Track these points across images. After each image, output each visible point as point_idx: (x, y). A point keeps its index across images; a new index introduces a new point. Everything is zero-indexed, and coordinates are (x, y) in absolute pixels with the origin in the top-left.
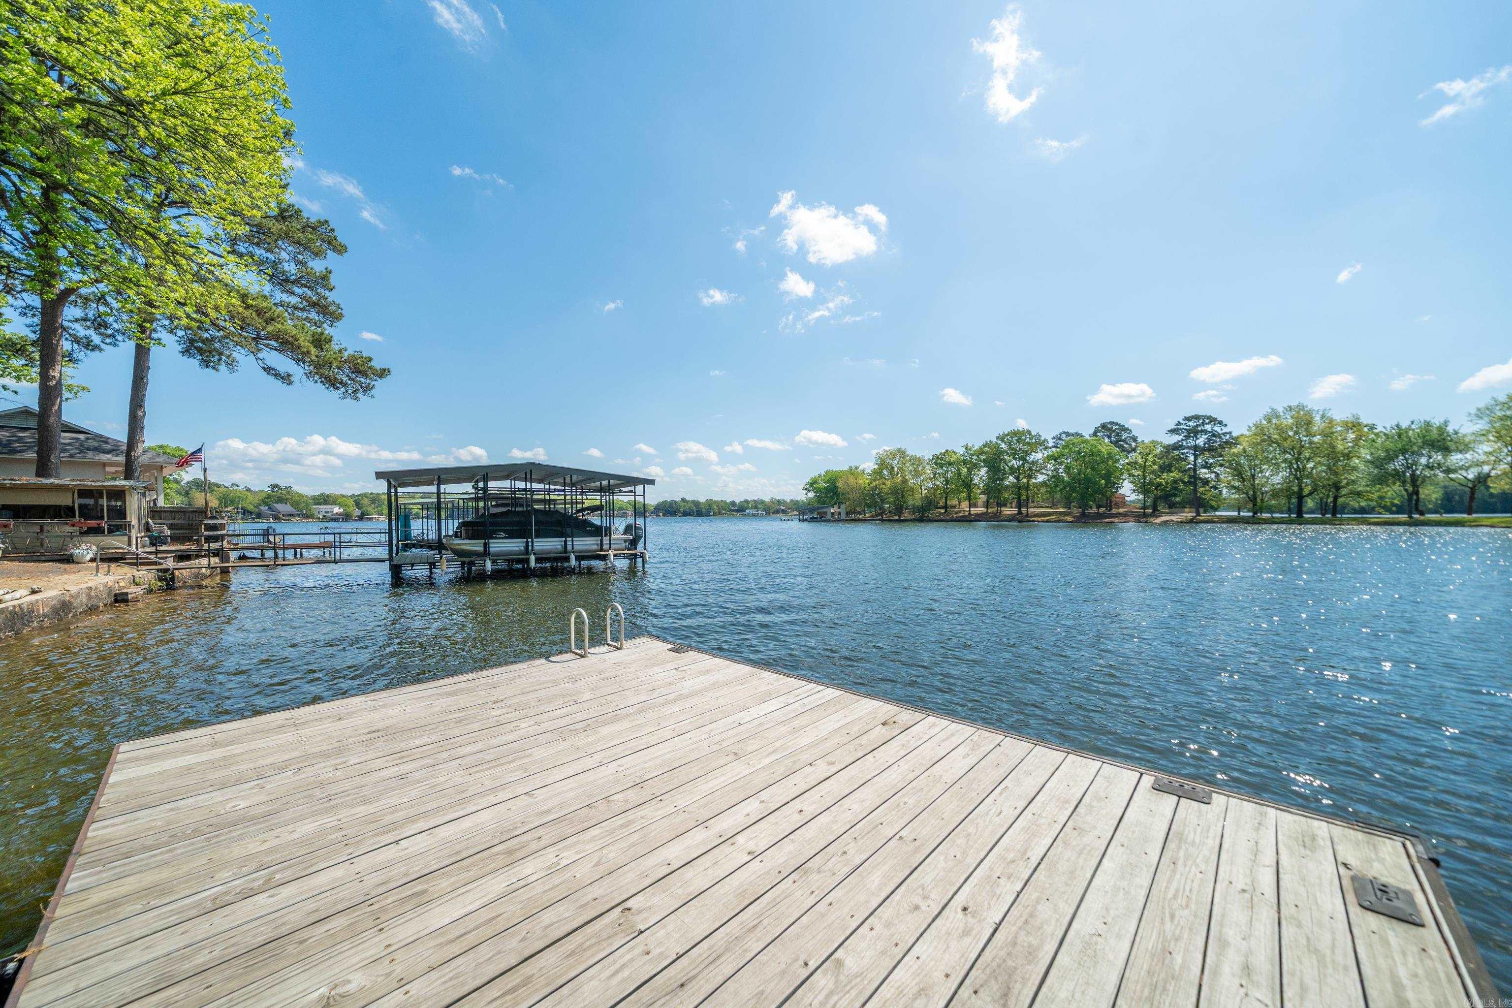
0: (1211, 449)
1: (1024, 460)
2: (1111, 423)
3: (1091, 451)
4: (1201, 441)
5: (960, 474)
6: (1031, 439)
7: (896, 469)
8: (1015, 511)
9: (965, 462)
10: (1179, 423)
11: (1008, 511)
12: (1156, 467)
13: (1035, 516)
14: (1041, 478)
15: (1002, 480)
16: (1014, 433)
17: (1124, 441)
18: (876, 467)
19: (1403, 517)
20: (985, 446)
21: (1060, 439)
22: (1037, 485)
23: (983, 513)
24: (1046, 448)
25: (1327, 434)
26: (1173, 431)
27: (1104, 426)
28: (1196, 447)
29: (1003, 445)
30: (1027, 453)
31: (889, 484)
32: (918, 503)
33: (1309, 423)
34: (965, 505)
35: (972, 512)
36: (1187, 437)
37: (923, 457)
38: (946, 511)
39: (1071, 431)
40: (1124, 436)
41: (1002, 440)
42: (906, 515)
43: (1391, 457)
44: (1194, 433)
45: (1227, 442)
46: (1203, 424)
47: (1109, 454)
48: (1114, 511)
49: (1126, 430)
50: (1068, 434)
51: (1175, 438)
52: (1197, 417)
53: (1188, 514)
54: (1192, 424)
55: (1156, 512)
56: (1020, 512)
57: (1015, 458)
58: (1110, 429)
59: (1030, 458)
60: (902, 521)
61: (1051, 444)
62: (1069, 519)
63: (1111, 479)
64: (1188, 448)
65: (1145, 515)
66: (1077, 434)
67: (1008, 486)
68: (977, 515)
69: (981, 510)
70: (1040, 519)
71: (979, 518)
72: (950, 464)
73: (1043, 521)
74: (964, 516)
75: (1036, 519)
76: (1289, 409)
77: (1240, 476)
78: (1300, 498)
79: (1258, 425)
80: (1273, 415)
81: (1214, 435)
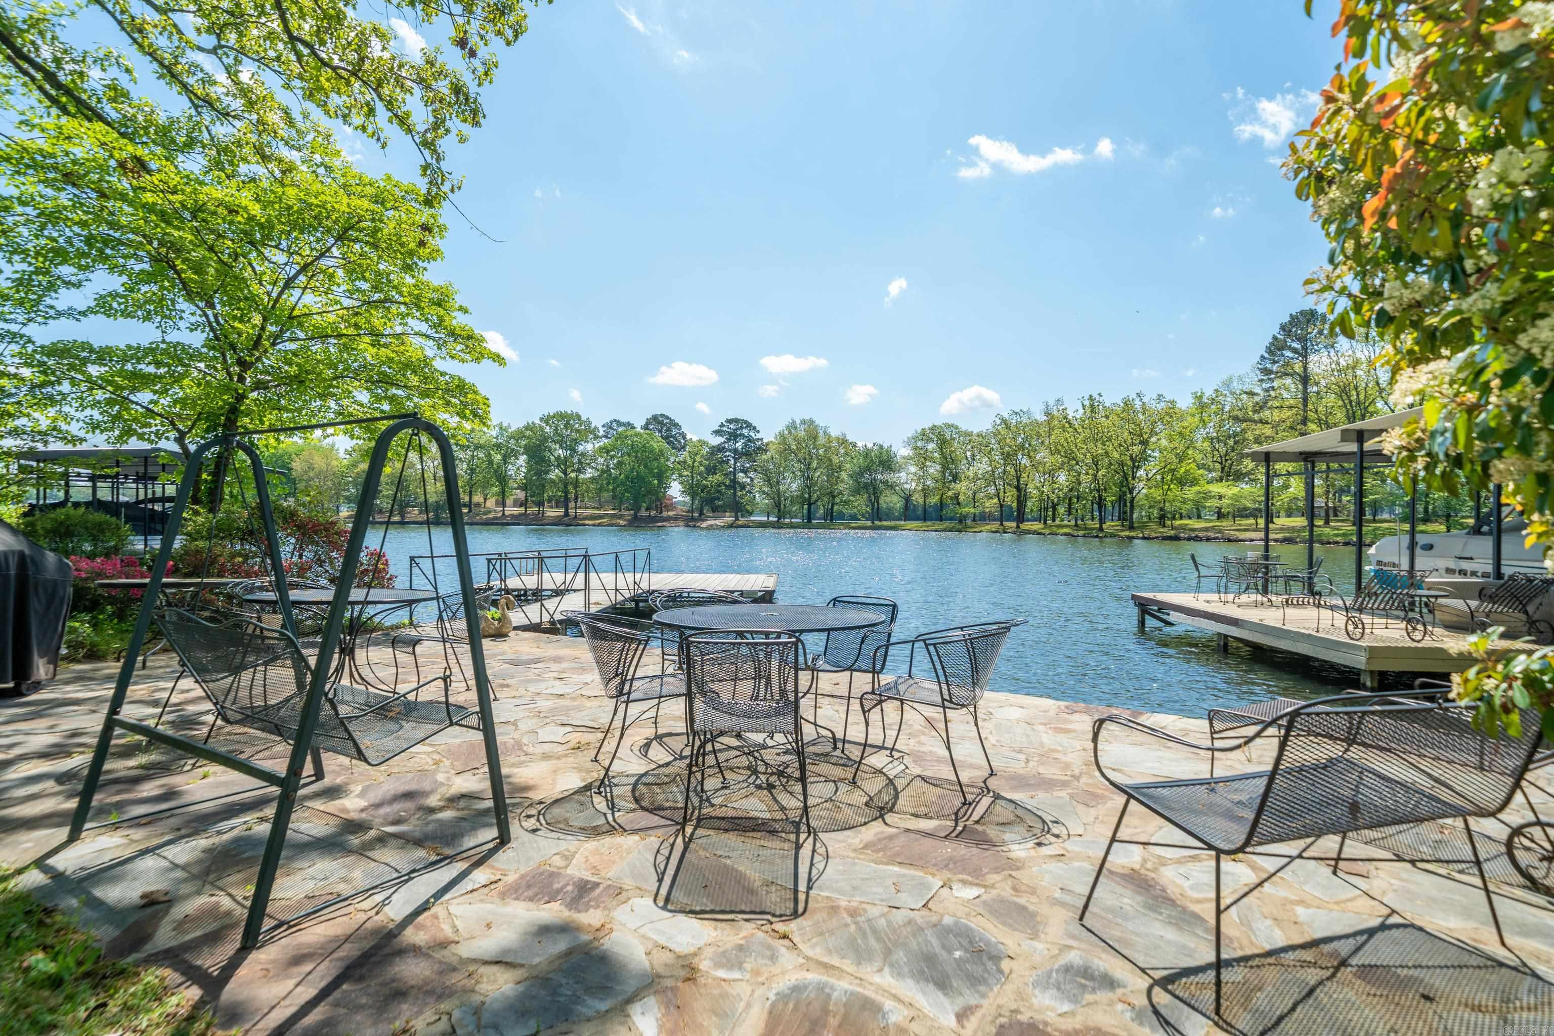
0: (746, 454)
1: (573, 450)
2: (663, 415)
3: (645, 446)
4: (739, 445)
5: (490, 462)
6: (580, 425)
8: (560, 512)
9: (498, 446)
10: (722, 425)
11: (553, 513)
12: (702, 468)
13: (585, 518)
14: (589, 473)
15: (547, 472)
16: (561, 416)
17: (674, 437)
19: (869, 523)
20: (527, 428)
21: (611, 428)
22: (585, 481)
23: (521, 515)
24: (596, 437)
25: (828, 449)
26: (717, 433)
27: (655, 418)
28: (735, 451)
29: (547, 429)
30: (576, 441)
32: (433, 499)
33: (815, 438)
34: (491, 503)
35: (507, 513)
36: (729, 440)
38: (470, 511)
39: (624, 420)
40: (674, 431)
41: (547, 424)
42: (414, 513)
43: (861, 474)
44: (734, 436)
45: (759, 448)
46: (742, 428)
47: (662, 451)
48: (665, 514)
49: (677, 425)
50: (619, 423)
51: (717, 441)
52: (736, 421)
53: (729, 519)
54: (732, 426)
55: (702, 517)
56: (567, 514)
57: (561, 447)
58: (661, 423)
59: (580, 448)
60: (408, 523)
61: (601, 433)
62: (622, 522)
63: (662, 476)
64: (729, 450)
65: (693, 519)
66: (629, 424)
67: (553, 481)
68: (513, 516)
69: (511, 510)
70: (591, 522)
71: (516, 521)
72: (478, 447)
73: (595, 525)
74: (496, 518)
75: (587, 522)
76: (804, 422)
77: (768, 481)
78: (810, 505)
79: (781, 435)
80: (792, 426)
81: (750, 440)
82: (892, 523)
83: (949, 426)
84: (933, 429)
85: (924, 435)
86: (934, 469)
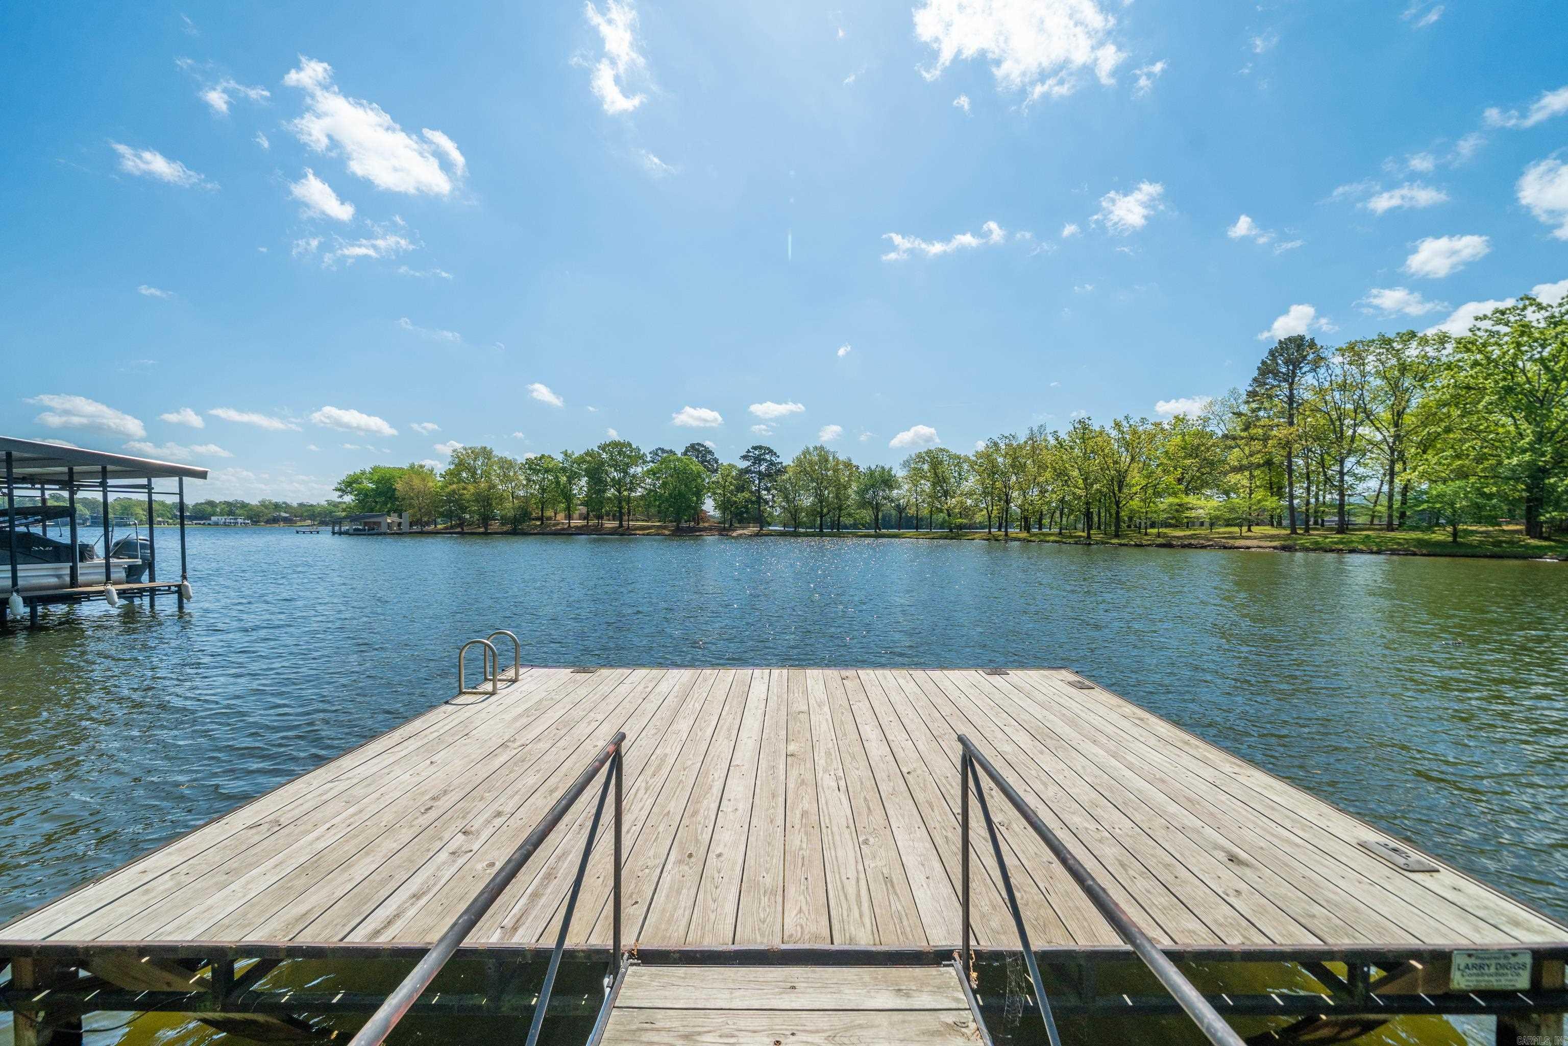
0: (769, 475)
1: (626, 473)
2: (698, 444)
3: (685, 469)
4: (763, 468)
5: (558, 483)
6: (631, 452)
7: (479, 472)
8: (616, 524)
9: (564, 470)
10: (748, 451)
11: (610, 524)
12: (732, 487)
13: (636, 529)
14: (639, 492)
15: (604, 491)
16: (615, 444)
17: (709, 462)
18: (452, 467)
19: (872, 532)
20: (587, 454)
21: (657, 455)
22: (636, 499)
23: (583, 526)
24: (645, 462)
25: (836, 471)
26: (745, 457)
27: (693, 446)
28: (760, 472)
29: (604, 456)
30: (628, 465)
31: (471, 488)
32: (511, 514)
33: (827, 461)
34: (561, 517)
35: (572, 525)
36: (754, 463)
37: (515, 460)
38: (542, 523)
39: (667, 448)
40: (709, 457)
41: (604, 450)
42: (495, 526)
43: (866, 490)
44: (758, 460)
45: (779, 470)
46: (764, 454)
47: (699, 473)
48: (701, 525)
49: (710, 452)
50: (663, 450)
51: (745, 464)
52: (760, 448)
53: (753, 529)
54: (757, 452)
55: (732, 528)
56: (621, 526)
57: (616, 470)
58: (698, 450)
59: (632, 471)
60: (490, 533)
61: (649, 459)
62: (667, 532)
63: (699, 494)
64: (754, 472)
65: (724, 529)
66: (671, 451)
67: (609, 499)
68: (577, 527)
69: (577, 522)
70: (641, 532)
71: (580, 531)
72: (547, 471)
73: (644, 535)
74: (563, 529)
75: (638, 532)
76: (816, 448)
77: (786, 498)
78: (821, 517)
79: (798, 459)
80: (806, 452)
81: (772, 463)
82: (892, 532)
83: (942, 450)
84: (929, 452)
85: (920, 458)
86: (927, 486)
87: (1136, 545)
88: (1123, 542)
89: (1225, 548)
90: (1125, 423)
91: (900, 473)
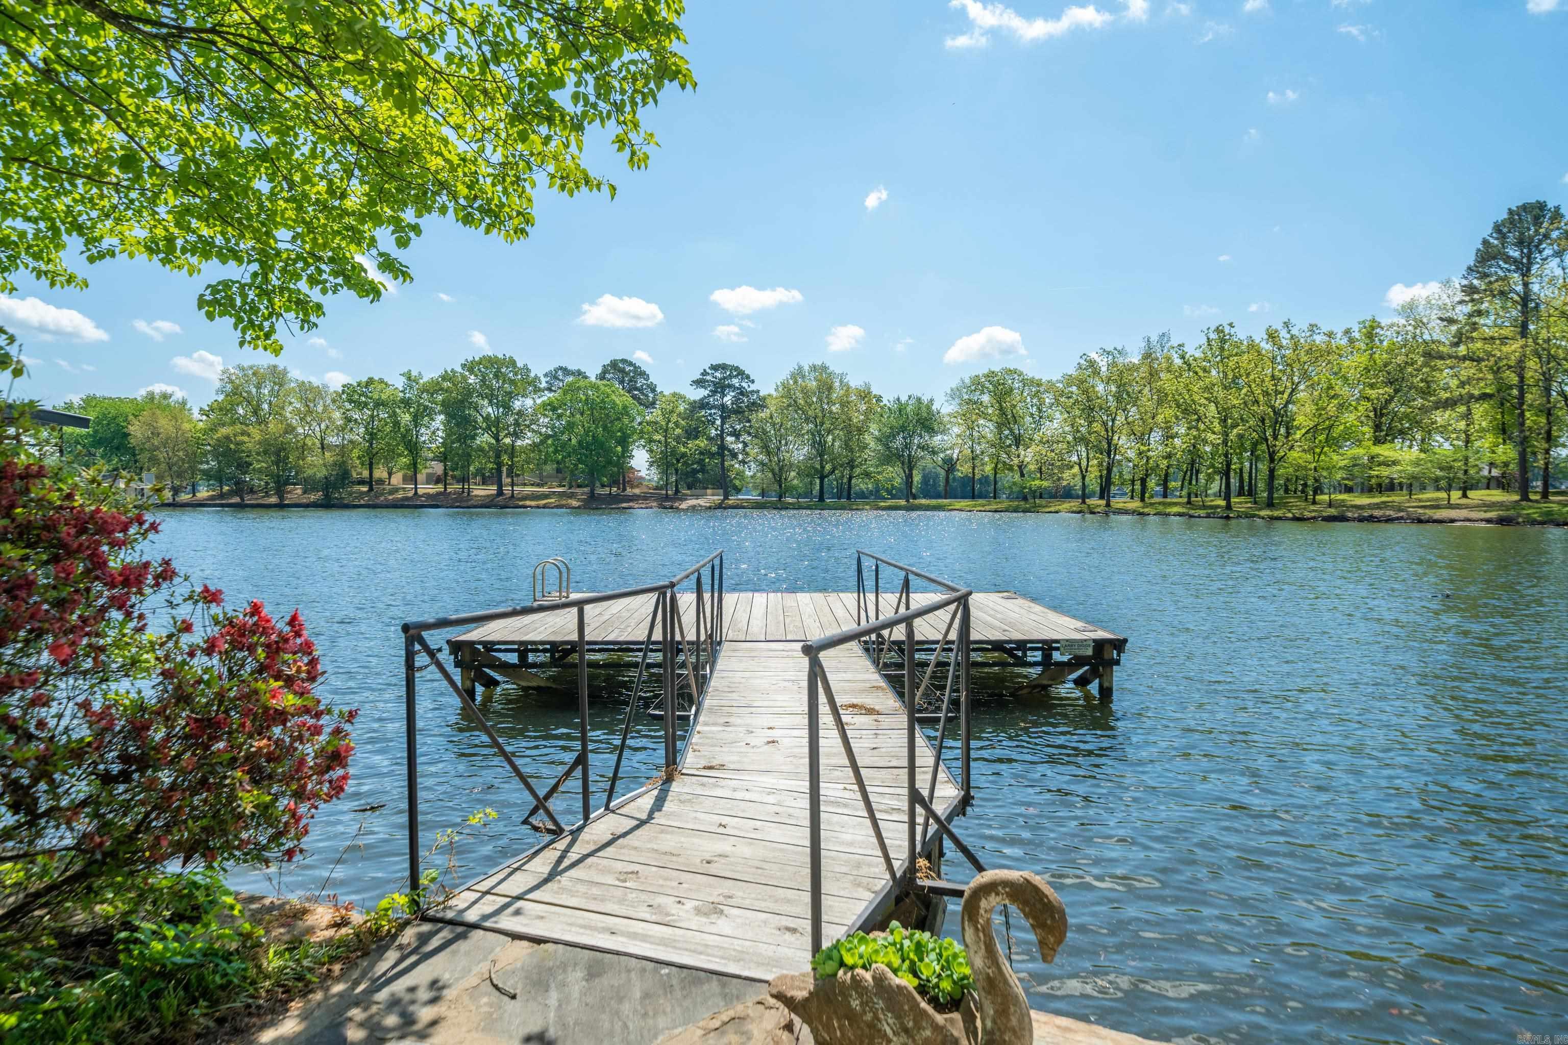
0: (738, 411)
1: (507, 407)
2: (624, 361)
3: (603, 401)
4: (728, 400)
5: (397, 424)
6: (516, 374)
7: (266, 406)
8: (492, 489)
9: (406, 403)
10: (705, 373)
11: (481, 491)
12: (678, 431)
13: (525, 498)
14: (529, 439)
15: (473, 438)
16: (490, 362)
17: (640, 390)
18: (221, 398)
19: (903, 502)
20: (444, 377)
21: (556, 378)
22: (523, 450)
23: (439, 494)
24: (537, 390)
25: (845, 404)
26: (699, 383)
27: (614, 364)
28: (723, 407)
29: (472, 380)
30: (510, 396)
31: (256, 433)
32: (321, 473)
33: (830, 388)
34: (397, 479)
35: (420, 492)
36: (714, 392)
37: (325, 386)
38: (371, 489)
39: (572, 367)
40: (640, 382)
41: (471, 371)
42: (296, 493)
43: (893, 435)
44: (720, 388)
45: (754, 404)
46: (731, 377)
47: (625, 407)
48: (629, 491)
49: (643, 374)
50: (566, 371)
51: (698, 394)
52: (724, 367)
53: (712, 497)
54: (718, 374)
55: (678, 496)
56: (500, 492)
57: (491, 403)
58: (622, 371)
59: (517, 404)
60: (288, 506)
61: (544, 385)
62: (575, 503)
63: (624, 441)
64: (714, 407)
65: (666, 498)
66: (579, 373)
67: (480, 449)
68: (428, 496)
69: (426, 489)
70: (533, 503)
71: (434, 502)
72: (379, 404)
73: (538, 507)
74: (407, 499)
75: (528, 503)
76: (814, 368)
77: (766, 449)
78: (822, 479)
79: (784, 385)
80: (798, 374)
81: (742, 392)
82: (934, 502)
83: (1010, 372)
84: (991, 375)
85: (977, 384)
86: (988, 429)
87: (1296, 519)
88: (1276, 513)
89: (1420, 521)
90: (1283, 333)
91: (945, 407)
